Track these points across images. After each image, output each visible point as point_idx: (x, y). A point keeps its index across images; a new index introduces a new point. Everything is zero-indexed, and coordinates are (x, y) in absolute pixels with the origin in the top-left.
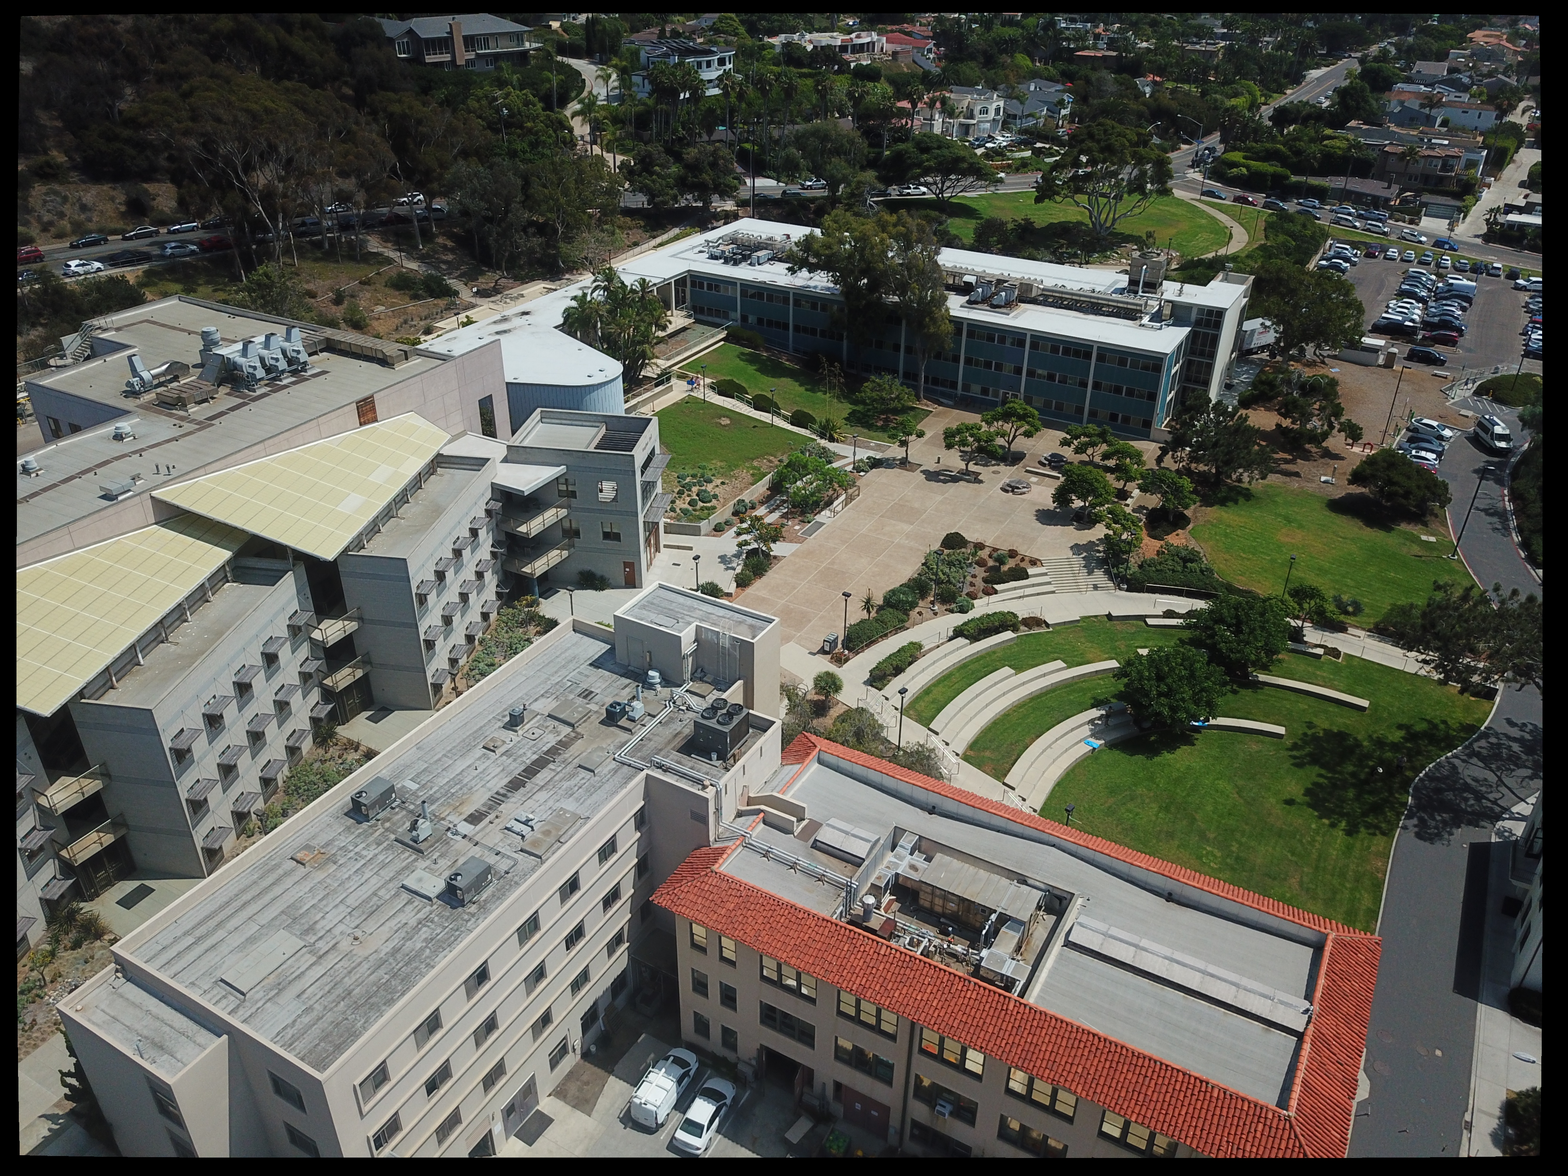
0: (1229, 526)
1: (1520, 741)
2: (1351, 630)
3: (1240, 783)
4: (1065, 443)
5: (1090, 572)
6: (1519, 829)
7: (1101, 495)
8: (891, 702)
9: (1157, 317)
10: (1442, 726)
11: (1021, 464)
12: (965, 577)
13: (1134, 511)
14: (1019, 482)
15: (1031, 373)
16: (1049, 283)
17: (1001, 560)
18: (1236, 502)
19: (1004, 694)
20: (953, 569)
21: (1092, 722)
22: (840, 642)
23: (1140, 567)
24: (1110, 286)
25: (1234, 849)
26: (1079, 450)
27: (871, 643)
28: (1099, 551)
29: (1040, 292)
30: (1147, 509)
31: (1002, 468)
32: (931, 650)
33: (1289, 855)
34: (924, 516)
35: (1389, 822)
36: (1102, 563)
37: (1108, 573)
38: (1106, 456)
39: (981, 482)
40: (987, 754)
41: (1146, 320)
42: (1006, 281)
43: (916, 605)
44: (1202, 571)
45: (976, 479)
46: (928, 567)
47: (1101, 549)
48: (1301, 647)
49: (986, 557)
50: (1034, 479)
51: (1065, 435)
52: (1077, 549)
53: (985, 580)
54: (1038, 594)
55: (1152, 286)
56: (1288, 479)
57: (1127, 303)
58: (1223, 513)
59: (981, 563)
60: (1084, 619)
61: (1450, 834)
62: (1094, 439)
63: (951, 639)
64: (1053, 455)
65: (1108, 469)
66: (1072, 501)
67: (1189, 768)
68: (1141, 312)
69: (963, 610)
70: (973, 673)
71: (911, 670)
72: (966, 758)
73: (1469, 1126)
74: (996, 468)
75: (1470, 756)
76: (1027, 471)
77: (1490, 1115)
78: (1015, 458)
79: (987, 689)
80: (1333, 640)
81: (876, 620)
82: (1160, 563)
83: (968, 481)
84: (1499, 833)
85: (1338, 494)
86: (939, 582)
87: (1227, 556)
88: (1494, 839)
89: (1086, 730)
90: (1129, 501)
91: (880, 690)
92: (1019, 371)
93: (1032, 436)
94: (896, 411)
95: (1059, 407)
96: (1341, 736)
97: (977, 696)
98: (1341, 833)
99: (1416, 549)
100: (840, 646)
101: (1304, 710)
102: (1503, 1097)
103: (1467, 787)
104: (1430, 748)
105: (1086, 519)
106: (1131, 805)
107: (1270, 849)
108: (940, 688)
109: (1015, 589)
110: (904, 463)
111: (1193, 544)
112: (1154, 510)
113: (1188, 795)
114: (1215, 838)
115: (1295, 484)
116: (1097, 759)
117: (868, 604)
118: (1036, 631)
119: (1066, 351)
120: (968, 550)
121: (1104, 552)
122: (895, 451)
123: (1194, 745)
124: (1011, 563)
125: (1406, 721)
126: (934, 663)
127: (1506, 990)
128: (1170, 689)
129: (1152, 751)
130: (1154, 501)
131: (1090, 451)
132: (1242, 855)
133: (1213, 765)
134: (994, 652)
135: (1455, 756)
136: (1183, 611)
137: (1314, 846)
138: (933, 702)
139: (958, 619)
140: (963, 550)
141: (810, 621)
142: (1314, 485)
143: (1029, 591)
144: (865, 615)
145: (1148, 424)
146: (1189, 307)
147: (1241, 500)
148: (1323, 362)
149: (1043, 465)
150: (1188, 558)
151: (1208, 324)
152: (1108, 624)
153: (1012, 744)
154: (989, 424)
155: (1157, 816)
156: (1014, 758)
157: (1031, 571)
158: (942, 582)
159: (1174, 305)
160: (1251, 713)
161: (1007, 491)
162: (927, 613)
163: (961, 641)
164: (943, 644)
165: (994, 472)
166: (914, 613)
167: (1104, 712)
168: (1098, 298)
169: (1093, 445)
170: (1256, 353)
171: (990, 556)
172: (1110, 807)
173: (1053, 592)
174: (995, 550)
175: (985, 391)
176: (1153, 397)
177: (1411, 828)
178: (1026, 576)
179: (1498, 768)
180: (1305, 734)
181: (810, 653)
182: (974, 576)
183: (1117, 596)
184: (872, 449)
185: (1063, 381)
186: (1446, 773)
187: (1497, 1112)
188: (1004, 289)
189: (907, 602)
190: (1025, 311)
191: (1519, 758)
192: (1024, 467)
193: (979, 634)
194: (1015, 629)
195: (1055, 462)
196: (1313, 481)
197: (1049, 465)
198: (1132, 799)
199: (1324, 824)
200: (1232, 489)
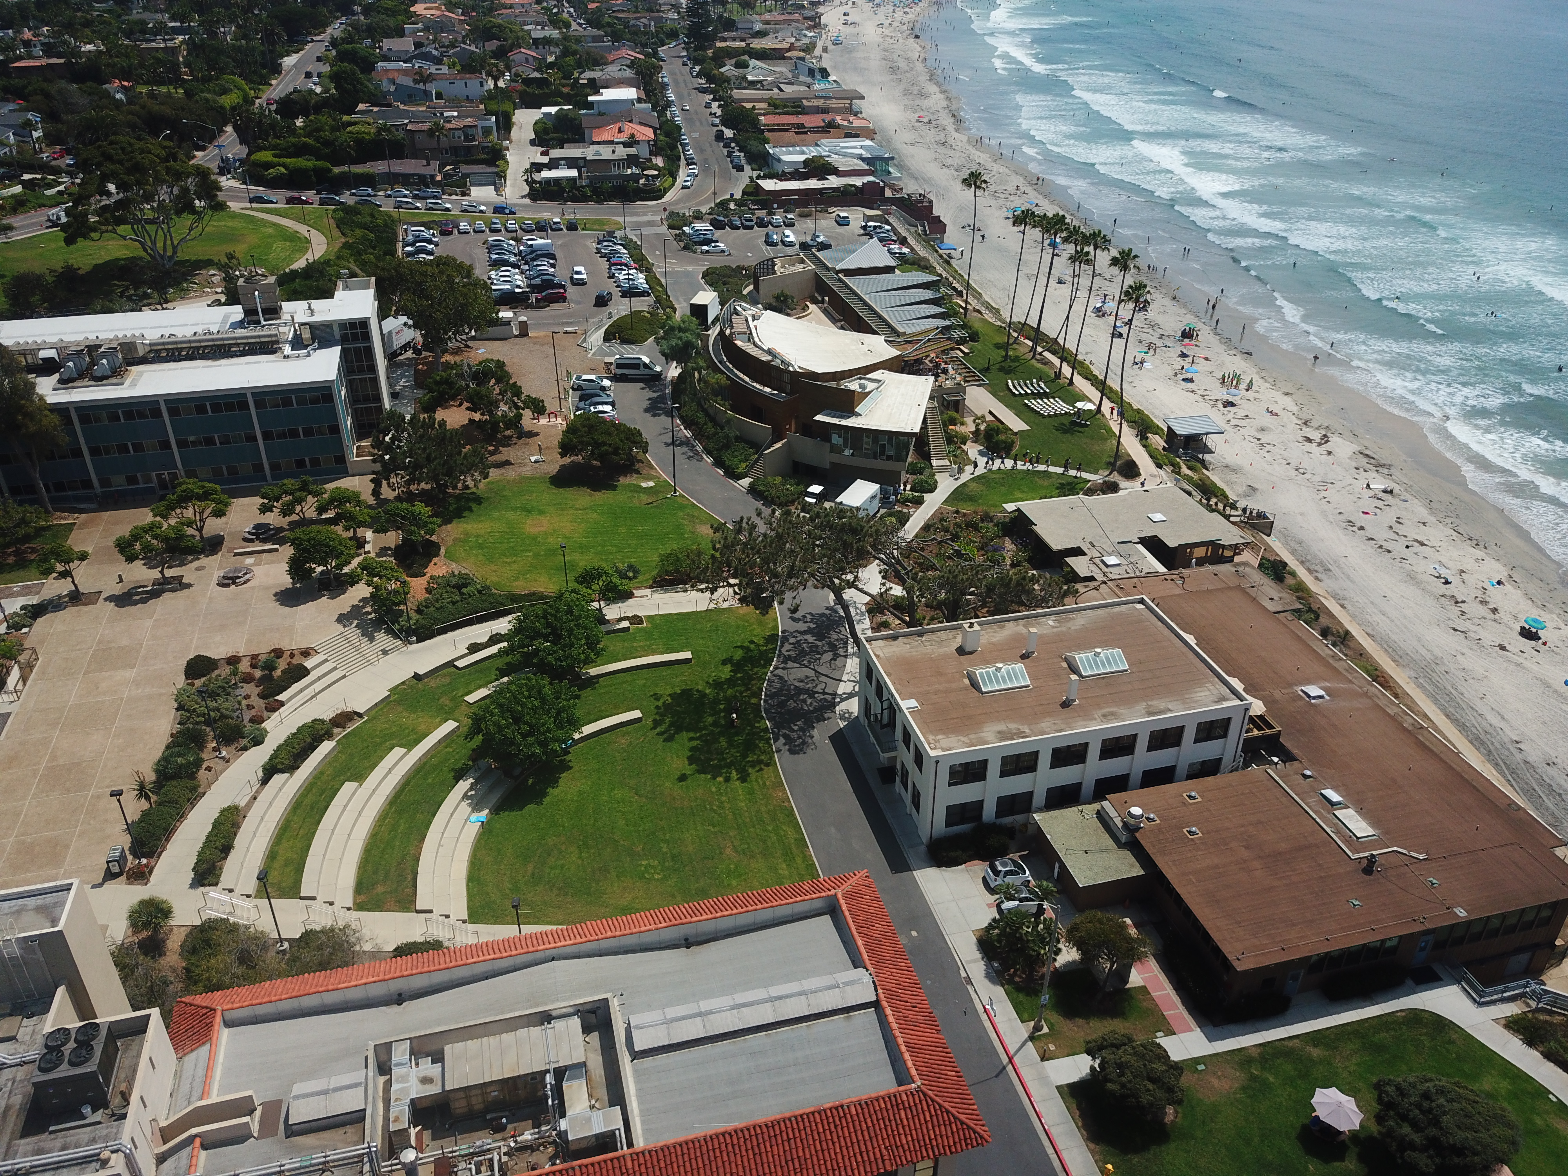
0: (478, 536)
1: (809, 631)
2: (637, 593)
3: (633, 782)
4: (265, 509)
5: (371, 639)
6: (853, 706)
7: (342, 553)
8: (237, 892)
9: (298, 343)
10: (752, 646)
11: (224, 549)
12: (239, 703)
13: (378, 555)
14: (236, 570)
15: (181, 444)
16: (152, 335)
17: (269, 666)
18: (470, 510)
19: (360, 813)
20: (220, 700)
21: (465, 796)
22: (127, 852)
23: (419, 611)
24: (223, 322)
25: (665, 850)
26: (285, 513)
27: (168, 832)
28: (369, 613)
29: (148, 349)
30: (390, 549)
31: (204, 561)
32: (249, 805)
33: (711, 828)
34: (143, 652)
35: (764, 752)
36: (379, 624)
37: (389, 631)
38: (321, 510)
39: (188, 586)
40: (380, 889)
41: (287, 349)
42: (100, 346)
43: (202, 761)
44: (479, 592)
45: (179, 584)
46: (188, 710)
47: (369, 609)
48: (608, 628)
49: (249, 670)
50: (249, 561)
51: (262, 501)
52: (342, 619)
53: (262, 696)
54: (329, 686)
55: (273, 312)
56: (502, 471)
57: (259, 337)
58: (465, 526)
59: (248, 679)
60: (393, 690)
61: (812, 737)
62: (297, 494)
63: (265, 781)
64: (257, 527)
65: (333, 521)
66: (312, 570)
67: (580, 793)
68: (278, 342)
69: (258, 741)
70: (312, 808)
71: (240, 841)
72: (360, 907)
73: (969, 980)
74: (196, 564)
75: (785, 662)
76: (236, 555)
77: (975, 961)
78: (214, 545)
79: (339, 818)
80: (628, 608)
81: (159, 804)
82: (437, 600)
83: (173, 590)
84: (842, 717)
85: (554, 469)
86: (209, 722)
87: (493, 567)
88: (842, 724)
89: (465, 808)
90: (368, 547)
91: (216, 885)
92: (166, 445)
93: (224, 514)
94: (27, 538)
95: (232, 471)
96: (686, 694)
97: (333, 831)
98: (737, 783)
99: (645, 498)
100: (130, 858)
101: (644, 686)
102: (974, 940)
103: (799, 691)
104: (755, 670)
105: (334, 584)
106: (551, 861)
107: (693, 832)
108: (285, 844)
109: (301, 691)
110: (76, 597)
111: (456, 568)
112: (397, 547)
113: (596, 820)
114: (643, 849)
115: (511, 473)
116: (490, 832)
117: (142, 791)
118: (352, 727)
119: (216, 408)
120: (224, 671)
121: (375, 611)
122: (59, 588)
123: (571, 768)
124: (282, 665)
125: (725, 656)
126: (262, 818)
127: (923, 849)
128: (531, 726)
129: (537, 795)
130: (393, 538)
131: (298, 508)
132: (674, 851)
133: (599, 779)
134: (322, 773)
135: (776, 668)
136: (485, 639)
137: (724, 808)
138: (286, 865)
139: (259, 755)
140: (216, 672)
141: (67, 846)
142: (528, 468)
143: (318, 686)
144: (144, 805)
145: (341, 459)
146: (327, 326)
147: (474, 506)
148: (467, 346)
149: (251, 541)
150: (460, 584)
151: (355, 338)
152: (420, 686)
153: (399, 864)
154: (165, 517)
155: (580, 858)
156: (410, 877)
157: (309, 664)
158: (215, 721)
159: (312, 327)
160: (602, 711)
161: (227, 586)
162: (216, 764)
163: (278, 779)
164: (258, 792)
165: (197, 569)
166: (202, 774)
167: (471, 780)
168: (223, 339)
169: (300, 501)
170: (401, 354)
171: (253, 666)
172: (533, 874)
173: (344, 676)
174: (254, 657)
175: (132, 480)
176: (335, 429)
177: (783, 748)
178: (306, 672)
179: (810, 662)
180: (657, 707)
181: (94, 886)
182: (247, 697)
183: (412, 652)
184: (19, 594)
185: (225, 441)
186: (778, 686)
187: (978, 955)
188: (103, 356)
189: (189, 763)
190: (140, 374)
191: (817, 646)
192: (230, 550)
193: (295, 761)
194: (329, 736)
195: (262, 533)
196: (526, 465)
197: (258, 538)
198: (549, 855)
199: (720, 783)
200: (459, 498)
